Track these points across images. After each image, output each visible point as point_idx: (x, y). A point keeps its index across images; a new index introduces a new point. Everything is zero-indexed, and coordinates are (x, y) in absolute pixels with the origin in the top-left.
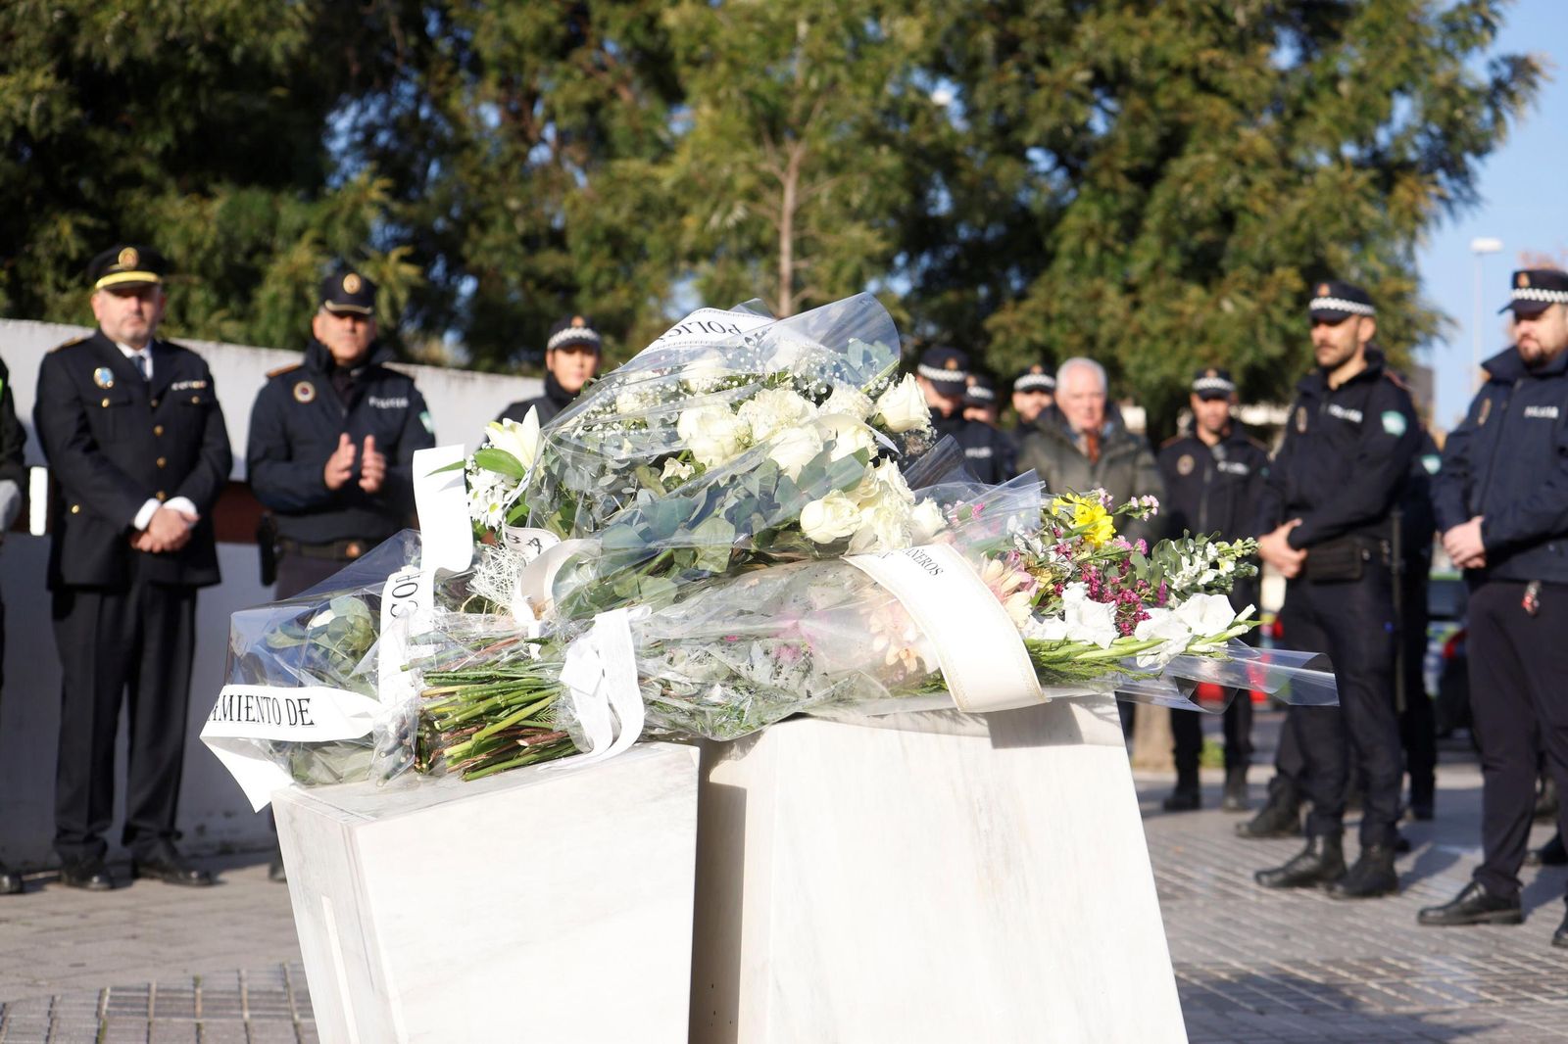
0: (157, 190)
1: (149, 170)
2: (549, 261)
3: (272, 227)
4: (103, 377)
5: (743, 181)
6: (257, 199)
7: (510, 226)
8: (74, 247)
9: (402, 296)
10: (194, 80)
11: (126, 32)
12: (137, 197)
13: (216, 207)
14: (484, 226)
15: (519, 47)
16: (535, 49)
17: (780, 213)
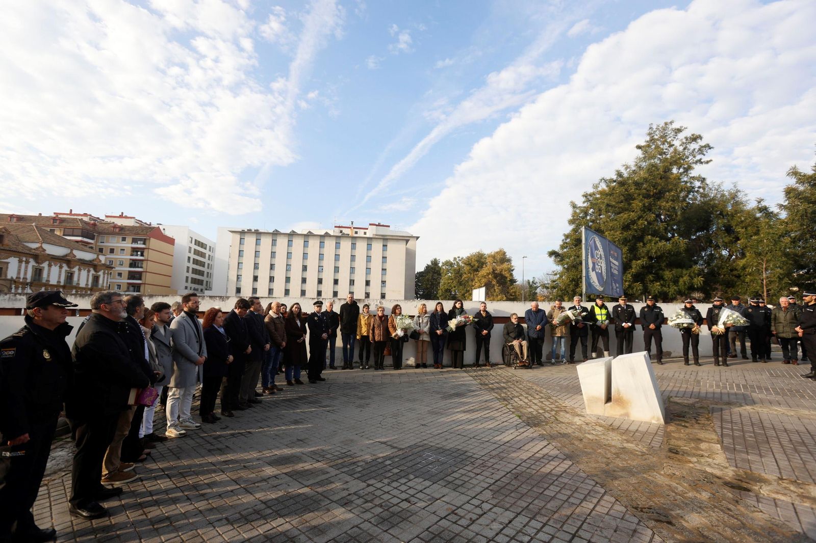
0: (664, 270)
1: (663, 268)
2: (735, 273)
3: (682, 273)
4: (619, 309)
5: (755, 264)
6: (679, 270)
7: (727, 268)
8: (652, 279)
9: (702, 282)
10: (667, 257)
11: (656, 253)
12: (661, 272)
13: (673, 272)
14: (723, 269)
15: (726, 243)
16: (729, 243)
17: (762, 268)
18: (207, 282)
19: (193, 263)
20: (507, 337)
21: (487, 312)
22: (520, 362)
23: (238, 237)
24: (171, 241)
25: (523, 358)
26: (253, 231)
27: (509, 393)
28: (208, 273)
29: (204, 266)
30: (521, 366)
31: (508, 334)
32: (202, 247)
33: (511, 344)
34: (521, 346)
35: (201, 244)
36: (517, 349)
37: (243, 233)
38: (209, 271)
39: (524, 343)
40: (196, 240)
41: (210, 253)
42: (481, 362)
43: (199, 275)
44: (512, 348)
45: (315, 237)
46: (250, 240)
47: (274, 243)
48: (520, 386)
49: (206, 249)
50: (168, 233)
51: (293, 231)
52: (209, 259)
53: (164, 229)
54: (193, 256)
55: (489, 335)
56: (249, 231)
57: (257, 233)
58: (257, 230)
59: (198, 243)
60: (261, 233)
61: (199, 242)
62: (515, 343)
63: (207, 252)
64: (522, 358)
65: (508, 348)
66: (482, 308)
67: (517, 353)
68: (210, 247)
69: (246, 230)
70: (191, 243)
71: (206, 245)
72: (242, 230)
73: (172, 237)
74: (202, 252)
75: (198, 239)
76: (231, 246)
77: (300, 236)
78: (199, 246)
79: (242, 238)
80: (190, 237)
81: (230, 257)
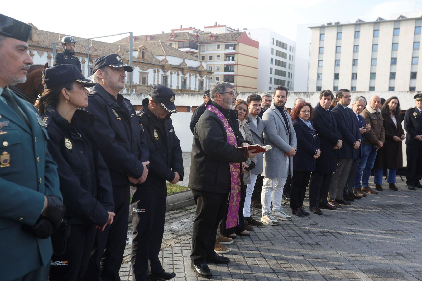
18: (289, 82)
19: (276, 64)
23: (317, 32)
24: (255, 44)
26: (334, 24)
28: (289, 73)
29: (285, 67)
32: (283, 48)
35: (282, 45)
37: (322, 27)
38: (290, 71)
40: (277, 41)
41: (291, 53)
43: (281, 75)
45: (408, 22)
46: (331, 34)
47: (357, 33)
49: (286, 49)
50: (253, 37)
51: (380, 19)
52: (290, 59)
53: (249, 33)
54: (275, 57)
56: (330, 25)
57: (338, 25)
58: (338, 23)
59: (280, 44)
60: (342, 26)
61: (280, 42)
63: (287, 52)
68: (291, 47)
69: (326, 25)
70: (273, 44)
71: (287, 45)
72: (322, 25)
73: (256, 40)
74: (283, 52)
75: (279, 40)
76: (310, 44)
77: (388, 24)
78: (280, 46)
79: (322, 33)
80: (272, 38)
81: (310, 55)
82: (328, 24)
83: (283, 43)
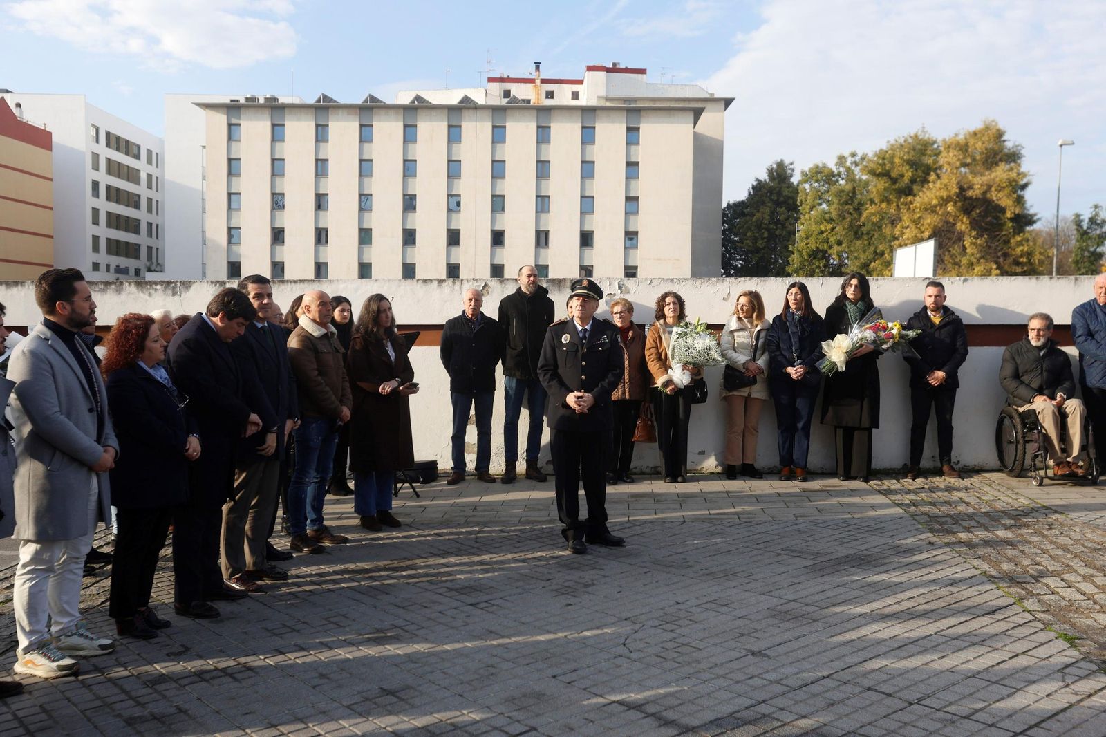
18: (150, 249)
19: (108, 199)
20: (1012, 385)
21: (946, 311)
22: (1058, 464)
23: (221, 119)
24: (41, 138)
25: (1066, 450)
26: (262, 101)
27: (1026, 562)
28: (150, 224)
29: (137, 206)
30: (1063, 477)
31: (1017, 376)
32: (127, 153)
33: (1026, 407)
34: (1061, 417)
35: (123, 145)
36: (1049, 425)
37: (233, 108)
38: (152, 218)
39: (1074, 407)
40: (108, 134)
41: (152, 169)
42: (925, 463)
43: (127, 230)
44: (1031, 420)
45: (434, 113)
46: (256, 129)
47: (321, 134)
48: (1063, 540)
49: (137, 157)
50: (31, 116)
51: (373, 99)
52: (149, 187)
53: (19, 105)
54: (105, 179)
55: (951, 384)
56: (252, 103)
57: (275, 109)
58: (273, 99)
59: (115, 142)
60: (283, 107)
61: (118, 138)
62: (1042, 406)
63: (141, 165)
64: (1063, 450)
65: (1017, 421)
66: (929, 302)
67: (1047, 438)
68: (149, 152)
69: (242, 101)
70: (97, 141)
71: (139, 147)
72: (232, 101)
73: (43, 128)
74: (128, 167)
75: (115, 131)
76: (204, 147)
77: (391, 112)
78: (118, 149)
79: (234, 121)
80: (93, 126)
81: (204, 179)
82: (247, 99)
83: (127, 142)
